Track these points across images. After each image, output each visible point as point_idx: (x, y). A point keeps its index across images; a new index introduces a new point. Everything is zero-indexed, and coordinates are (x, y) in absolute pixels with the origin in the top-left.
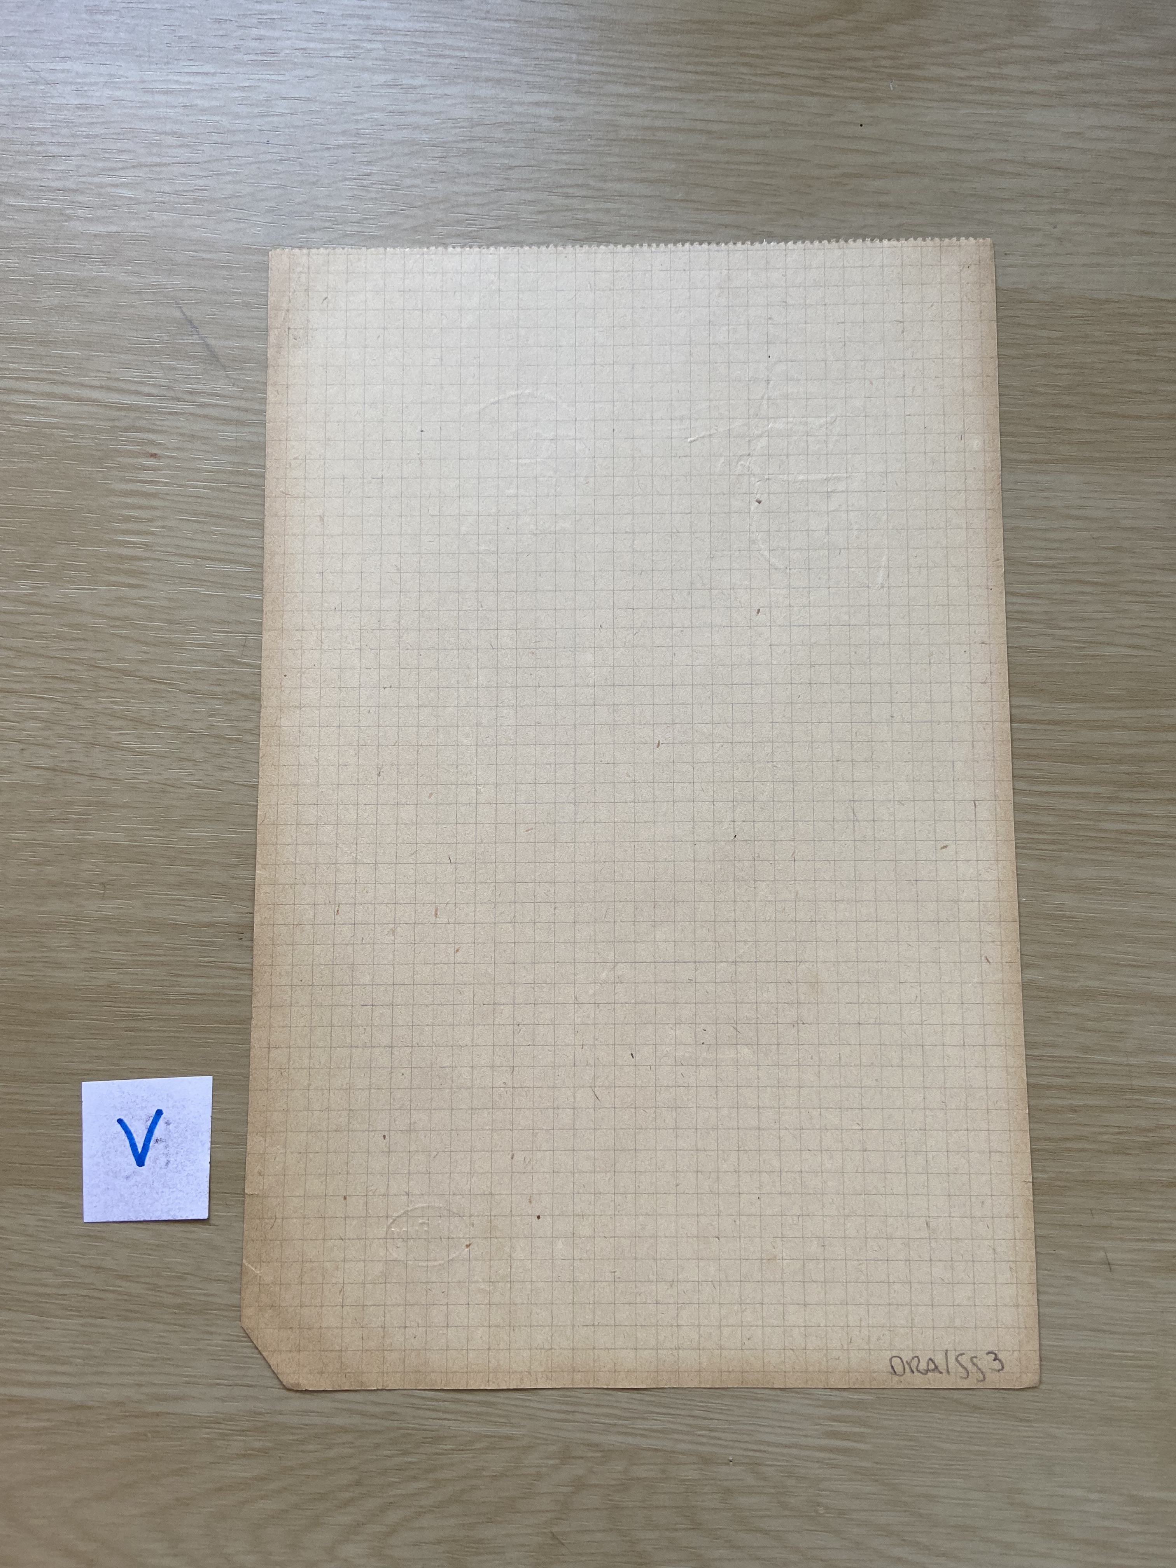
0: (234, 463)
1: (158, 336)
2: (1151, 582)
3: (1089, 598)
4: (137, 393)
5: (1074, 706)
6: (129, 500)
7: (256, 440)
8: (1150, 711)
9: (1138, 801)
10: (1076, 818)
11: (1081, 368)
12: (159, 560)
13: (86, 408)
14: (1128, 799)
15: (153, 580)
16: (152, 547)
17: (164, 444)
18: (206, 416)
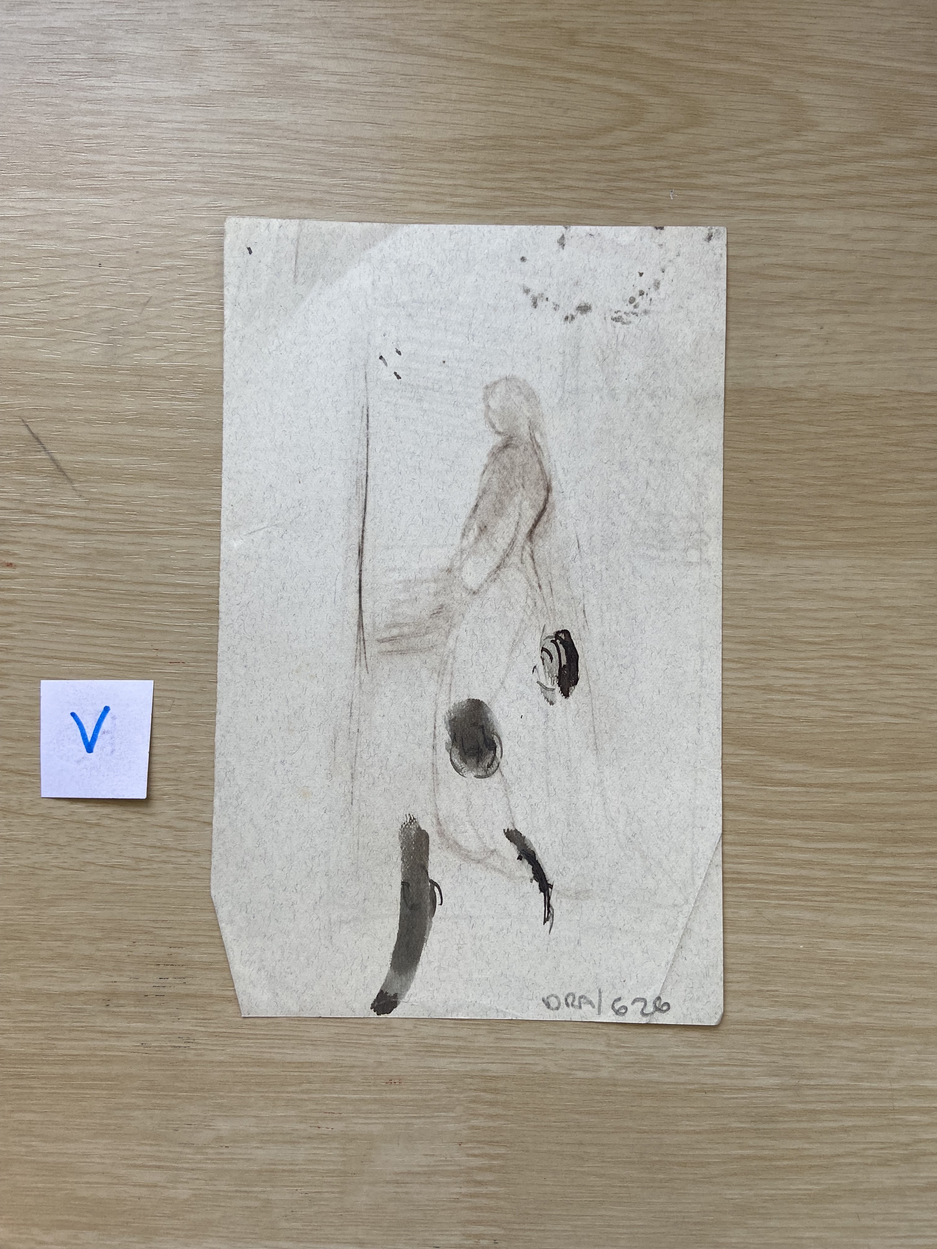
0: (84, 569)
1: (8, 454)
2: (910, 656)
3: (854, 671)
5: (842, 770)
7: (103, 547)
8: (909, 774)
9: (900, 855)
10: (845, 872)
11: (846, 460)
14: (892, 853)
16: (11, 650)
17: (19, 554)
18: (56, 527)
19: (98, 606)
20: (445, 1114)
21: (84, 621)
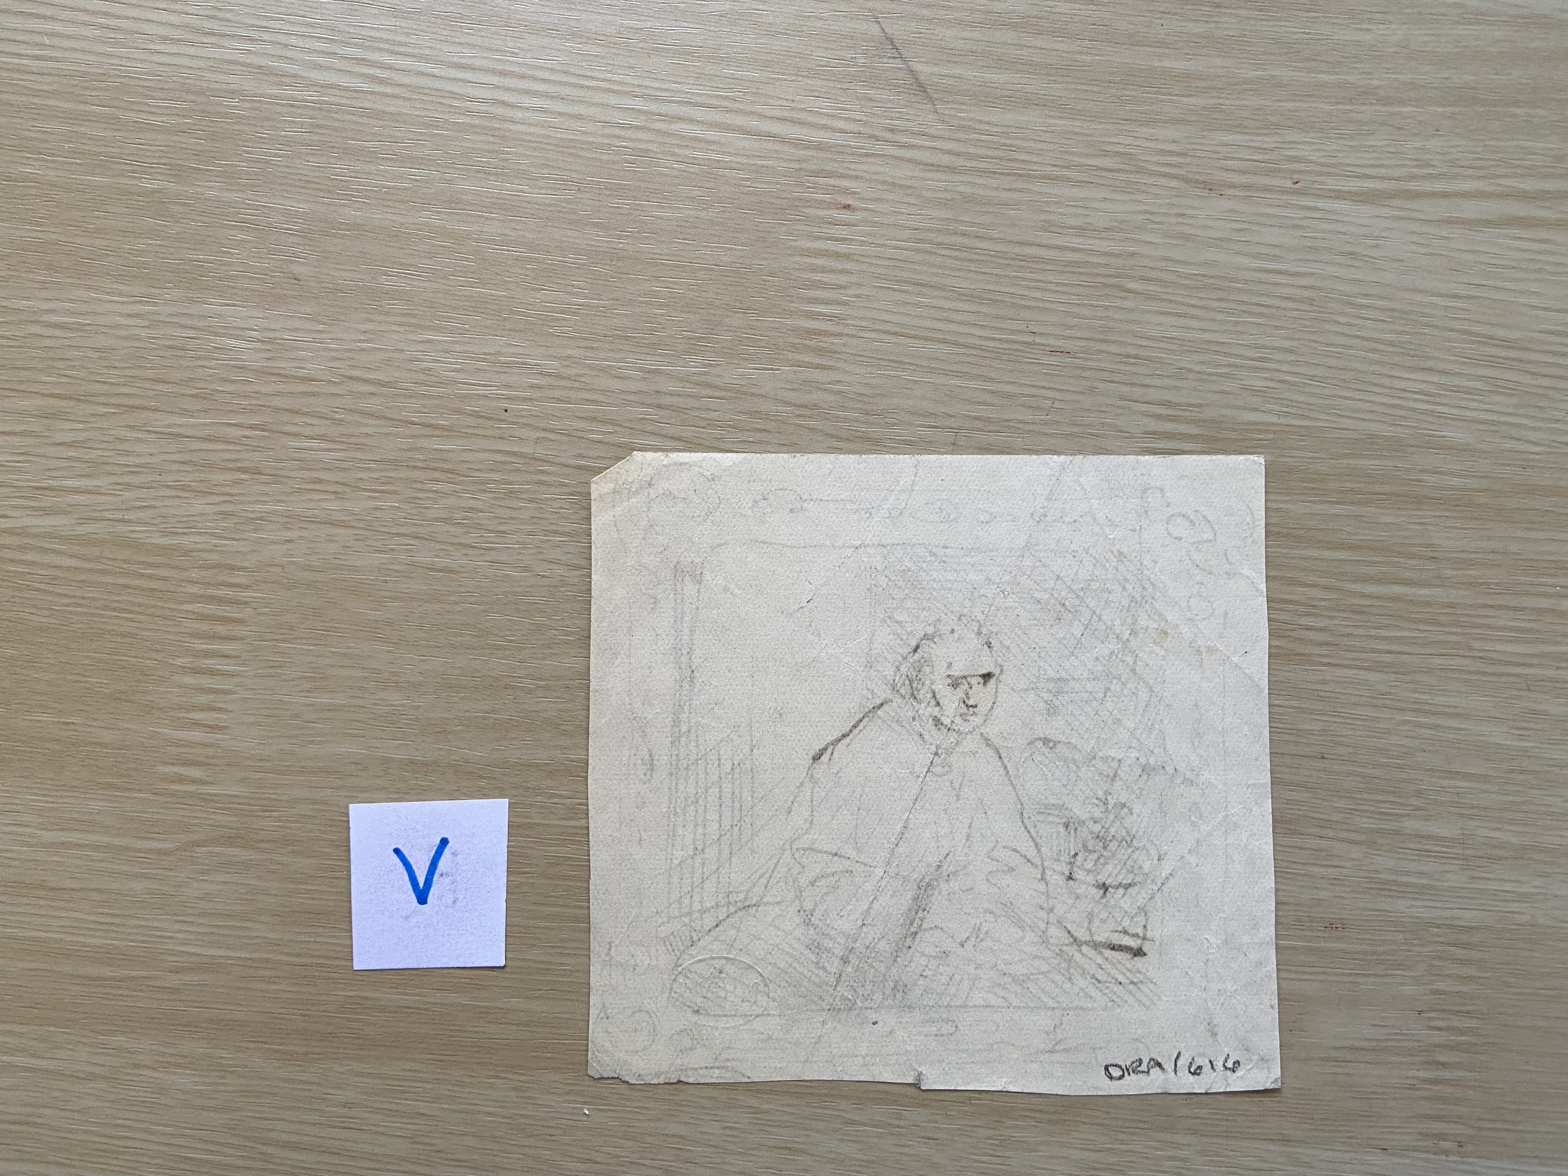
0: (943, 220)
1: (852, 58)
4: (825, 127)
6: (820, 262)
7: (971, 191)
12: (853, 336)
13: (766, 145)
15: (845, 361)
16: (844, 319)
17: (859, 194)
18: (909, 160)
19: (960, 270)
20: (1404, 973)
21: (941, 288)
